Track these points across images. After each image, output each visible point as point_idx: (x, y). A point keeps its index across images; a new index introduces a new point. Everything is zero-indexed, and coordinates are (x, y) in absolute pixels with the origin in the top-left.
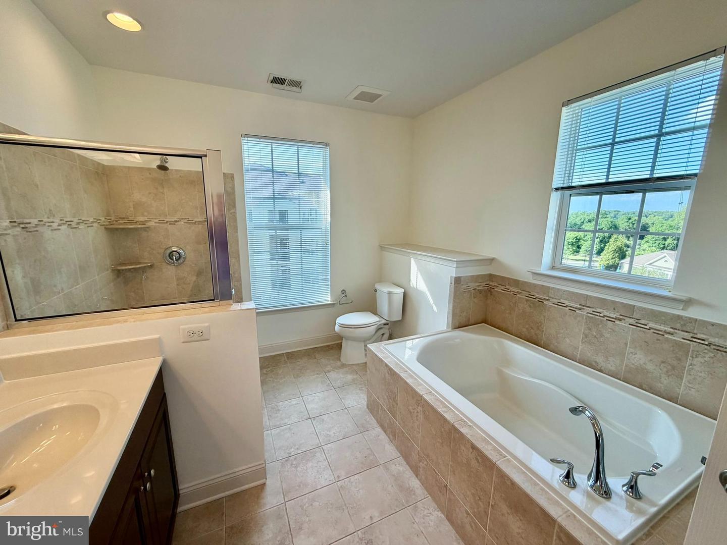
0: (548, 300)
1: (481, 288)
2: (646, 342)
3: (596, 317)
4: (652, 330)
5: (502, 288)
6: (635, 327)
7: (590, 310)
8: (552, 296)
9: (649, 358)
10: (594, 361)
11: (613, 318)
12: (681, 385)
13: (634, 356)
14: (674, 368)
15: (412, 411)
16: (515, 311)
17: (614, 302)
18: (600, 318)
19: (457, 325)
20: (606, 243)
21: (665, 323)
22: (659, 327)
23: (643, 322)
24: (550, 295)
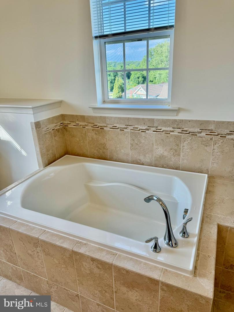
0: (106, 126)
1: (58, 127)
2: (162, 140)
3: (136, 131)
4: (164, 132)
5: (74, 124)
6: (156, 132)
7: (131, 128)
8: (108, 123)
9: (165, 149)
10: (139, 160)
11: (144, 130)
12: (180, 159)
13: (158, 150)
14: (176, 151)
15: (32, 253)
16: (86, 140)
17: (143, 119)
18: (137, 131)
19: (47, 162)
20: (113, 83)
21: (169, 126)
22: (167, 129)
23: (159, 128)
24: (107, 123)
